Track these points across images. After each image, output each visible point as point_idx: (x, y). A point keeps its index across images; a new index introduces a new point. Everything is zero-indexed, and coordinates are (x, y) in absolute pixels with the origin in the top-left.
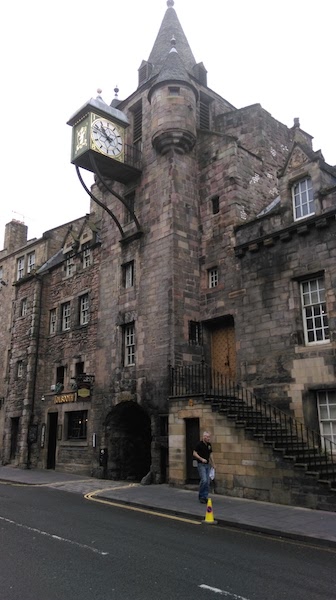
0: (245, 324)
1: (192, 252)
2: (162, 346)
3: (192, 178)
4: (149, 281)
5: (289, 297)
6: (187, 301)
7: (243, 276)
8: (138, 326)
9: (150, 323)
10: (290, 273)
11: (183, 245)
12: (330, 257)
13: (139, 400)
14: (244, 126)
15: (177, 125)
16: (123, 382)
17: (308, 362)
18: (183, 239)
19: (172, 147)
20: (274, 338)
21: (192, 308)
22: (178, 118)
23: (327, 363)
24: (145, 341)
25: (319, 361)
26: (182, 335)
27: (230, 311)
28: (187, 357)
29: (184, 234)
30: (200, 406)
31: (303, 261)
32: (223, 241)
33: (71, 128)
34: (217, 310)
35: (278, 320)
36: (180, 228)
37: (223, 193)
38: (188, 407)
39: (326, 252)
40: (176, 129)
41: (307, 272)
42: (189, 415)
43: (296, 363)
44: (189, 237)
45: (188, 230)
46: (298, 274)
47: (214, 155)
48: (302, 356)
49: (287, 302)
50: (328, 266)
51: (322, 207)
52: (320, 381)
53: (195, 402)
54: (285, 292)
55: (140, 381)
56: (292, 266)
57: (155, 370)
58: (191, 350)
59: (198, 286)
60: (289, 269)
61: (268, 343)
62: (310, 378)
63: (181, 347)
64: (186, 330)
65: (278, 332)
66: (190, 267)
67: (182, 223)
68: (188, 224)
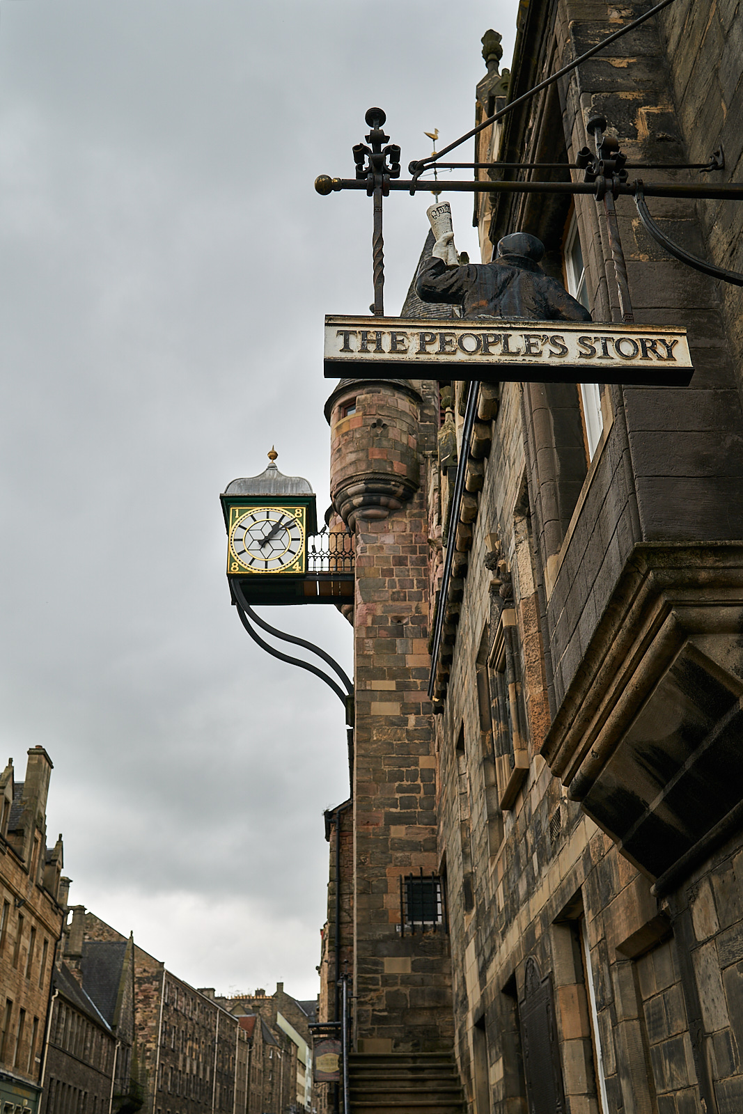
1: (412, 719)
6: (398, 832)
11: (386, 709)
15: (351, 471)
18: (386, 696)
21: (415, 847)
22: (352, 457)
29: (390, 685)
36: (380, 674)
44: (403, 687)
45: (401, 673)
64: (393, 901)
66: (407, 755)
67: (383, 662)
68: (402, 659)
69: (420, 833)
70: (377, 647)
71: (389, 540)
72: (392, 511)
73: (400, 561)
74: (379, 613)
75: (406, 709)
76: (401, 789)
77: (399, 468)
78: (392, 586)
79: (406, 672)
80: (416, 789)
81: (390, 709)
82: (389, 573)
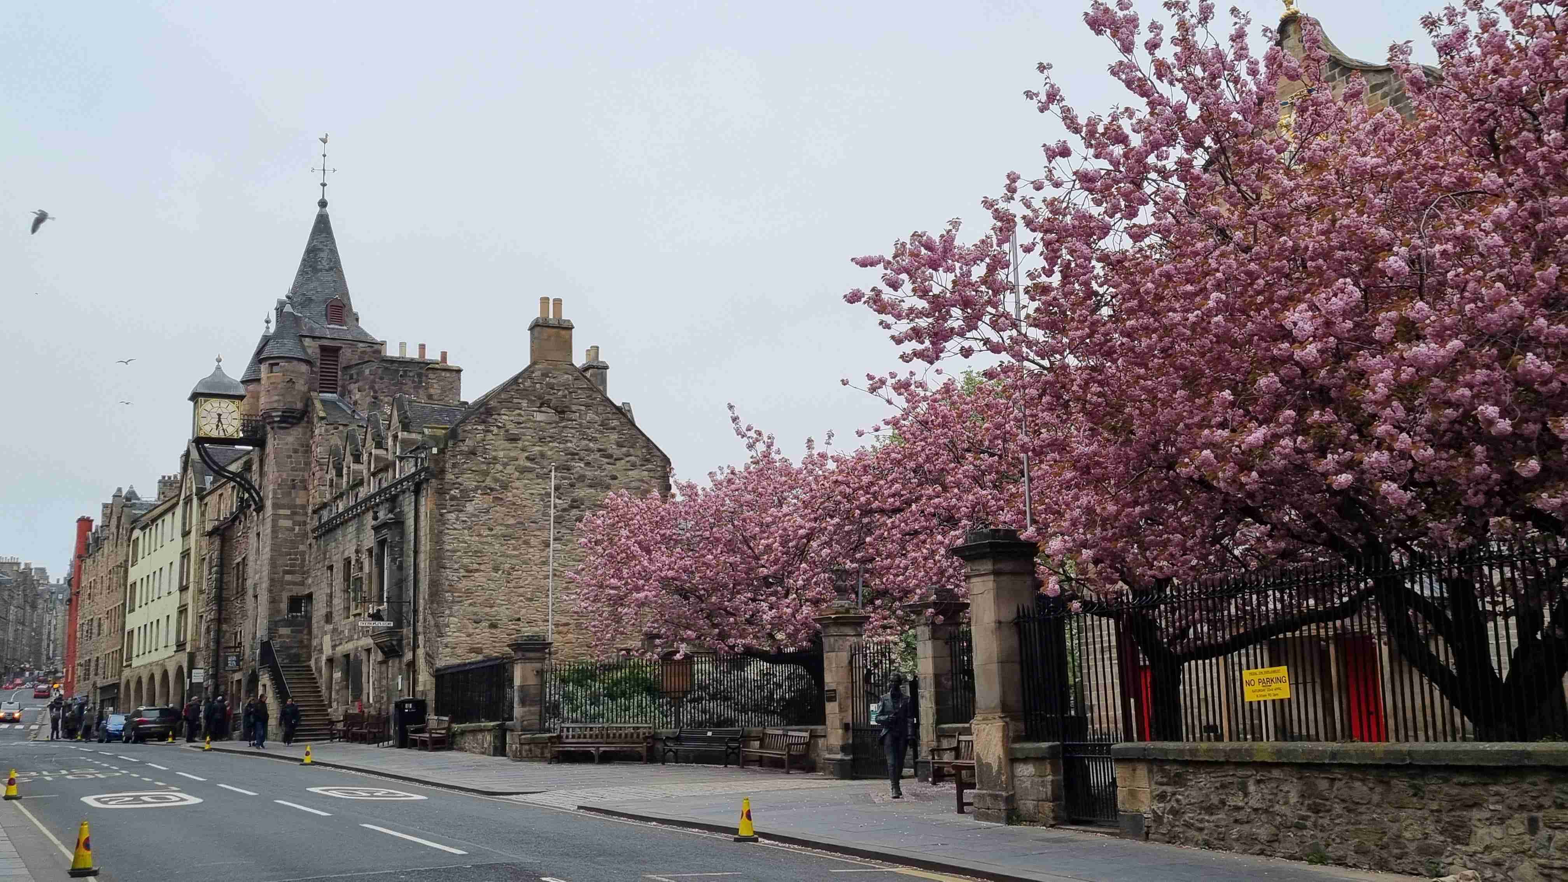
1: (297, 528)
3: (301, 449)
6: (288, 577)
11: (286, 523)
14: (360, 384)
15: (275, 405)
18: (286, 517)
19: (276, 425)
21: (295, 584)
22: (276, 398)
26: (278, 611)
28: (284, 631)
29: (288, 512)
33: (192, 404)
36: (283, 507)
40: (275, 410)
44: (294, 513)
45: (292, 506)
58: (289, 623)
59: (303, 560)
63: (276, 622)
64: (284, 606)
66: (294, 544)
67: (285, 501)
68: (294, 500)
69: (297, 578)
70: (283, 493)
71: (290, 439)
72: (293, 425)
73: (296, 451)
74: (284, 477)
75: (295, 524)
76: (290, 559)
77: (299, 406)
78: (291, 463)
79: (295, 506)
80: (297, 559)
81: (288, 523)
82: (291, 457)
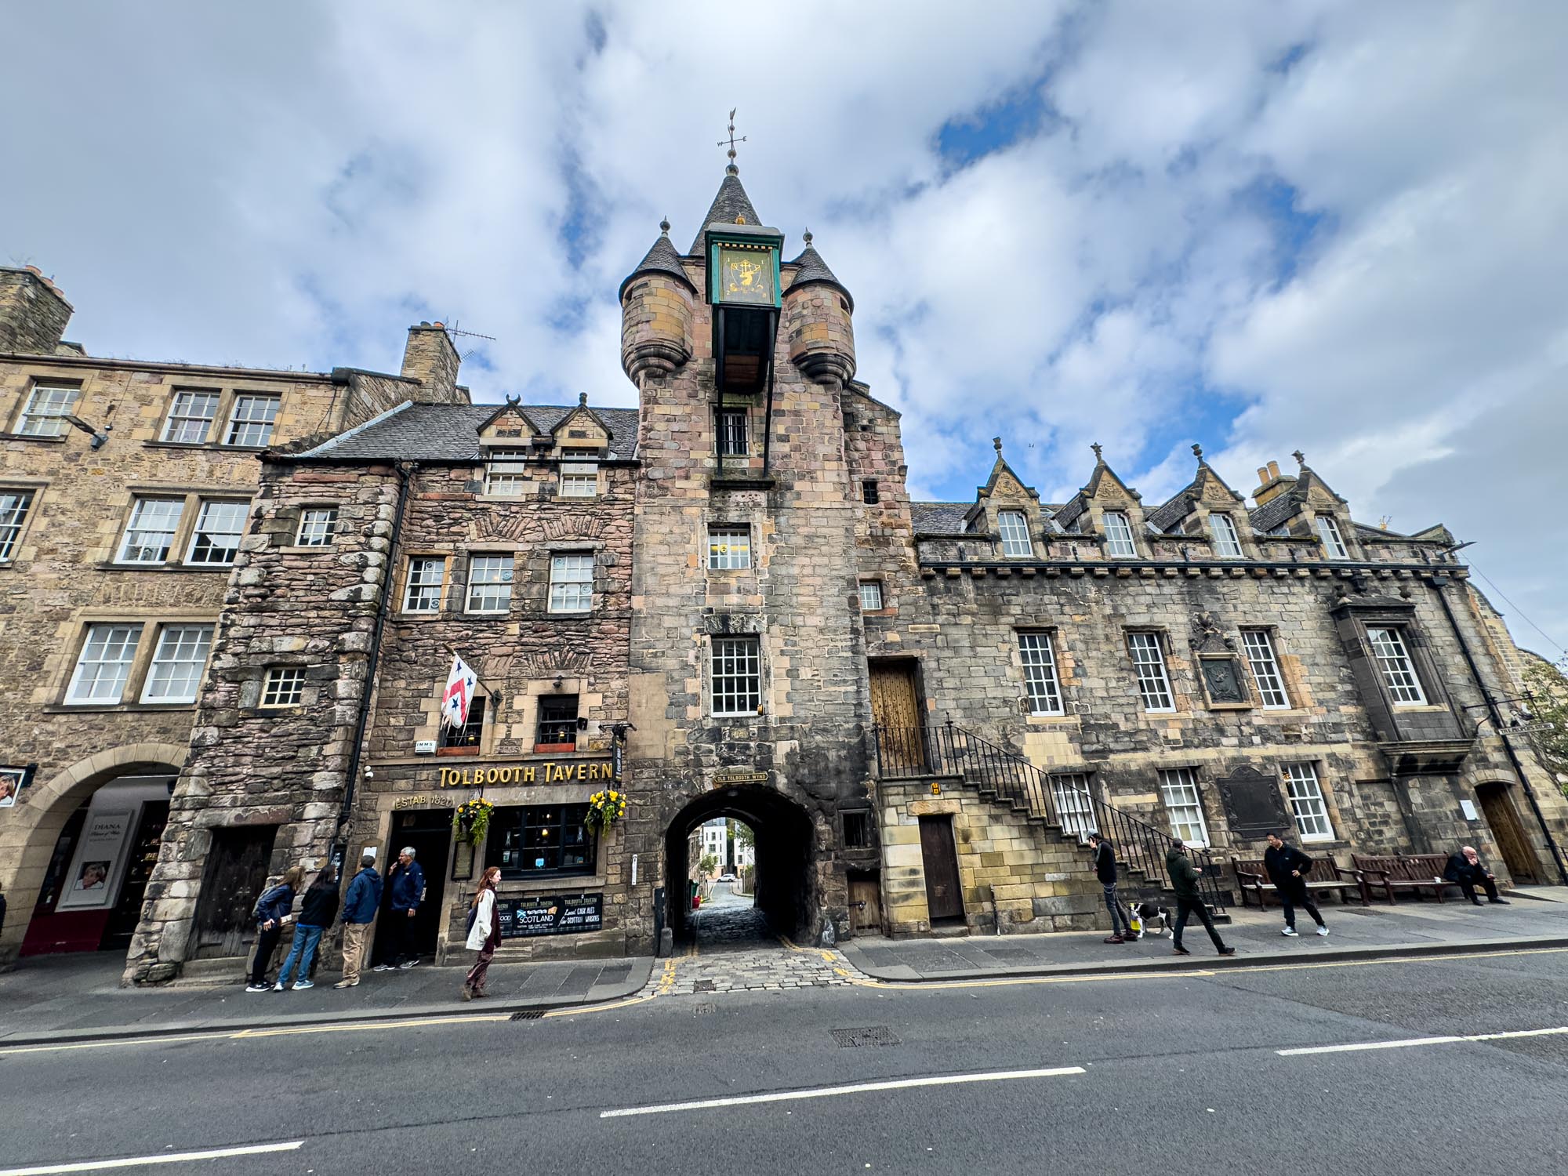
0: (941, 674)
2: (843, 689)
4: (795, 571)
5: (1011, 650)
7: (934, 606)
8: (771, 645)
9: (803, 644)
10: (1012, 620)
12: (1063, 613)
13: (781, 782)
16: (731, 747)
17: (1046, 736)
20: (993, 701)
23: (1071, 740)
24: (792, 673)
25: (1062, 737)
27: (916, 653)
30: (956, 794)
31: (1029, 609)
32: (892, 548)
34: (887, 645)
35: (997, 678)
37: (886, 480)
38: (927, 797)
39: (1058, 607)
41: (1035, 624)
42: (931, 809)
43: (1028, 736)
46: (1021, 624)
47: (865, 422)
48: (1036, 729)
49: (1009, 657)
50: (1062, 623)
51: (1048, 554)
52: (1064, 763)
53: (943, 787)
54: (1004, 642)
55: (782, 748)
56: (1013, 612)
57: (825, 730)
60: (1008, 614)
61: (983, 707)
62: (1050, 758)
65: (999, 693)
